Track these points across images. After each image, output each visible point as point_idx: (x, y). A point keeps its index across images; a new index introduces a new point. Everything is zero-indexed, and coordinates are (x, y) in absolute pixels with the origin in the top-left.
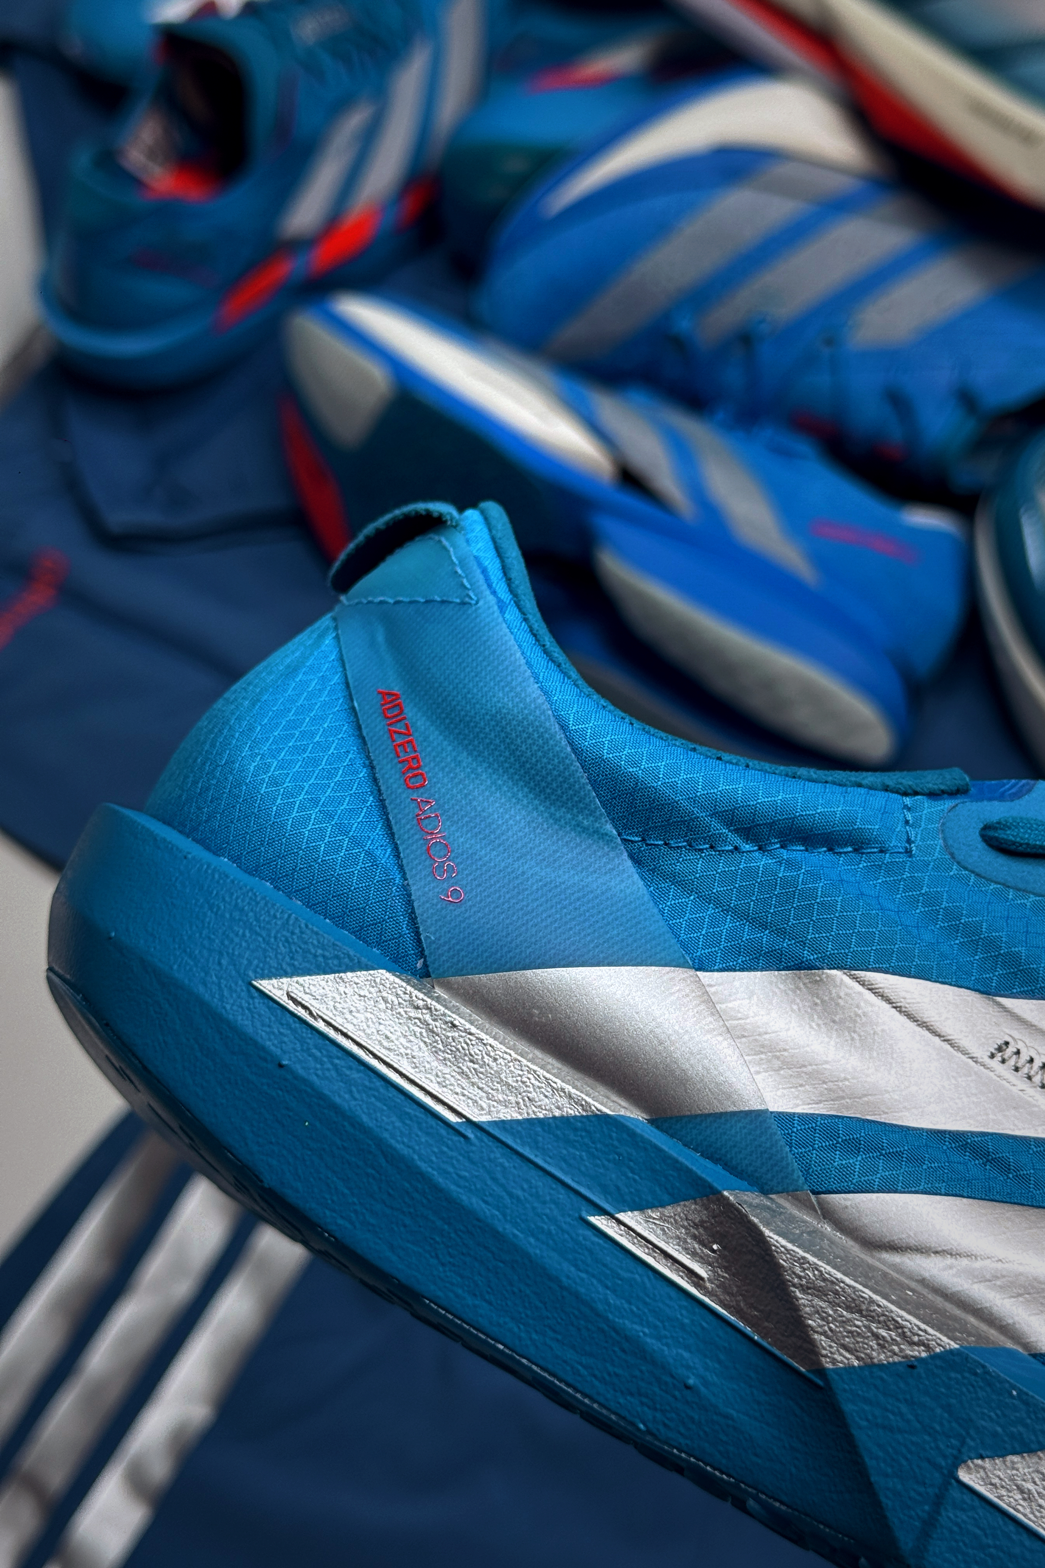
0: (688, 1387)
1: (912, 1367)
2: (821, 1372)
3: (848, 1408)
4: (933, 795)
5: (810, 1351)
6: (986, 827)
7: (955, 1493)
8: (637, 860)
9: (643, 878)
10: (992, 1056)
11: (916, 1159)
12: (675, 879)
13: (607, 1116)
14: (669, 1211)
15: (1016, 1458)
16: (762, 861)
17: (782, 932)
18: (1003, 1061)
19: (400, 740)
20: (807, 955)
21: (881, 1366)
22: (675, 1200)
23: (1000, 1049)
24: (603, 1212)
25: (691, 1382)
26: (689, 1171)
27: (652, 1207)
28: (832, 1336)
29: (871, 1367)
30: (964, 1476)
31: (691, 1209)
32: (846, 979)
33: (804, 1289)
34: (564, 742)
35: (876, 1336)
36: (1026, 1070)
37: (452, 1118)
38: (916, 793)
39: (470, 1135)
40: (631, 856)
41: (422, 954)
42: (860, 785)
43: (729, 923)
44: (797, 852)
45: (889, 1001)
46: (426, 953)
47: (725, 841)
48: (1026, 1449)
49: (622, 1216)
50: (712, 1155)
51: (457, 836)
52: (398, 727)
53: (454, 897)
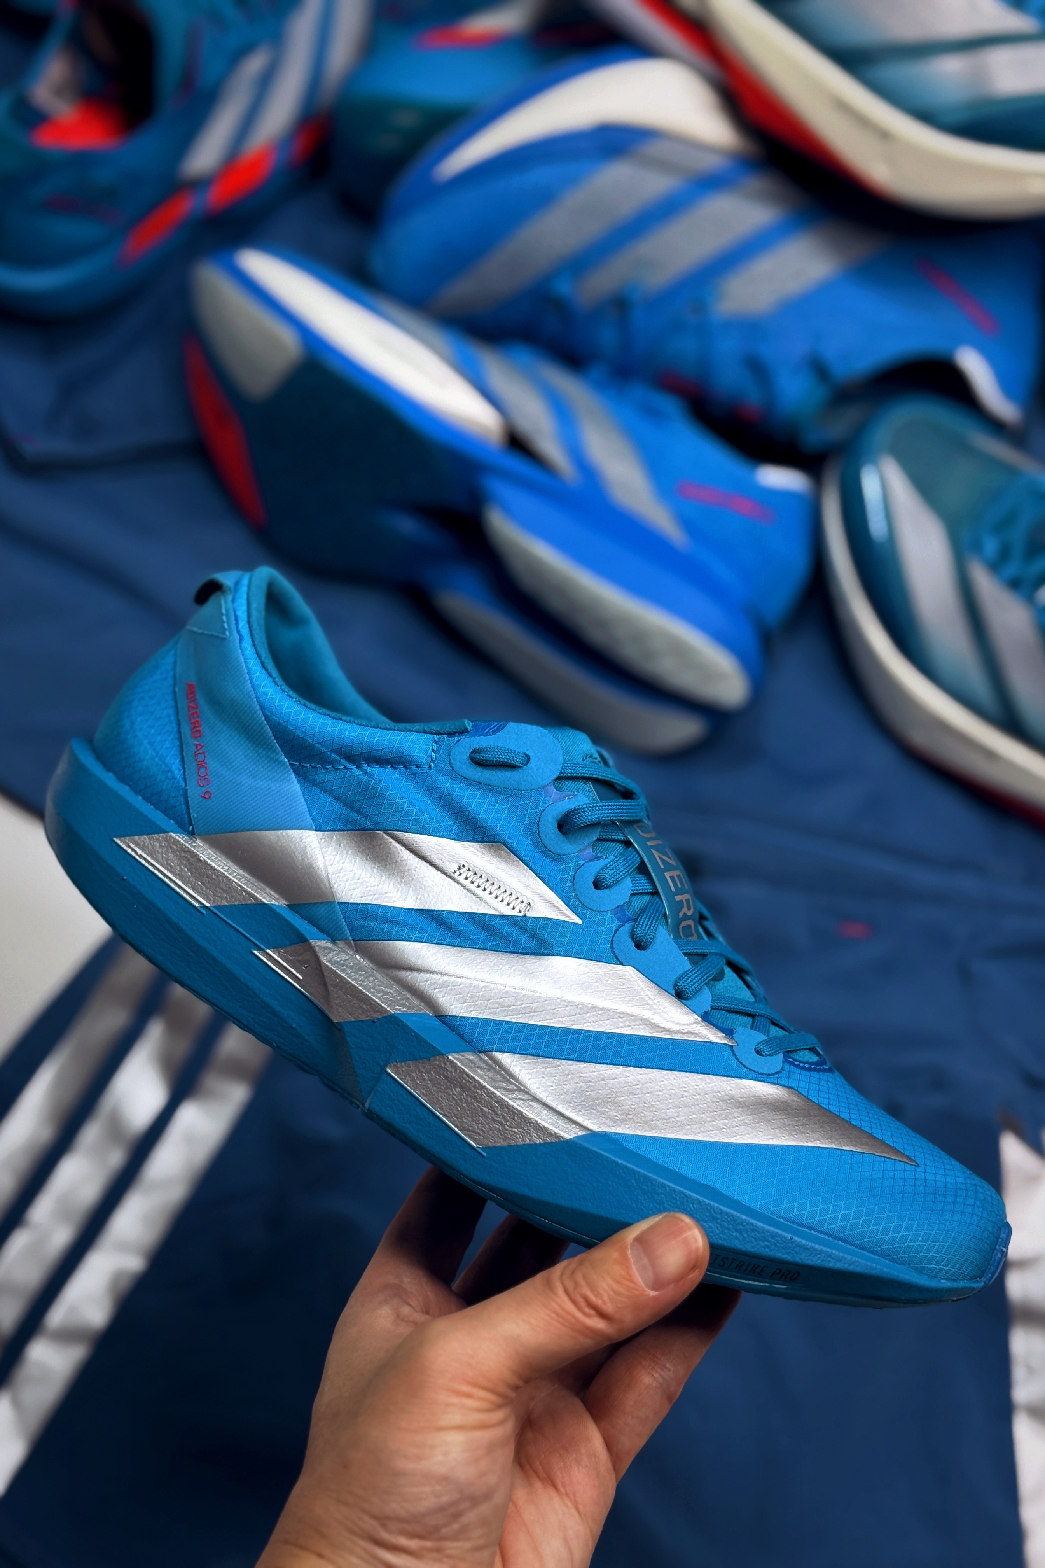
0: (294, 1029)
1: (374, 1022)
3: (348, 1040)
4: (450, 734)
6: (474, 752)
7: (384, 1077)
8: (297, 774)
9: (299, 782)
12: (314, 784)
13: (264, 904)
14: (289, 949)
15: (411, 1063)
16: (358, 773)
17: (358, 812)
18: (460, 875)
19: (193, 711)
20: (370, 825)
21: (362, 1021)
22: (291, 944)
23: (459, 869)
24: (260, 949)
26: (297, 931)
27: (282, 947)
28: (345, 1008)
29: (359, 1021)
30: (389, 1071)
31: (299, 948)
32: (385, 836)
33: (334, 987)
35: (362, 1008)
36: (471, 879)
37: (197, 905)
38: (441, 734)
39: (204, 912)
40: (294, 772)
41: (191, 824)
42: (412, 730)
43: (338, 806)
44: (374, 769)
45: (407, 846)
46: (193, 823)
47: (339, 763)
48: (415, 1059)
49: (268, 951)
50: (312, 922)
51: (212, 764)
52: (192, 704)
53: (207, 795)
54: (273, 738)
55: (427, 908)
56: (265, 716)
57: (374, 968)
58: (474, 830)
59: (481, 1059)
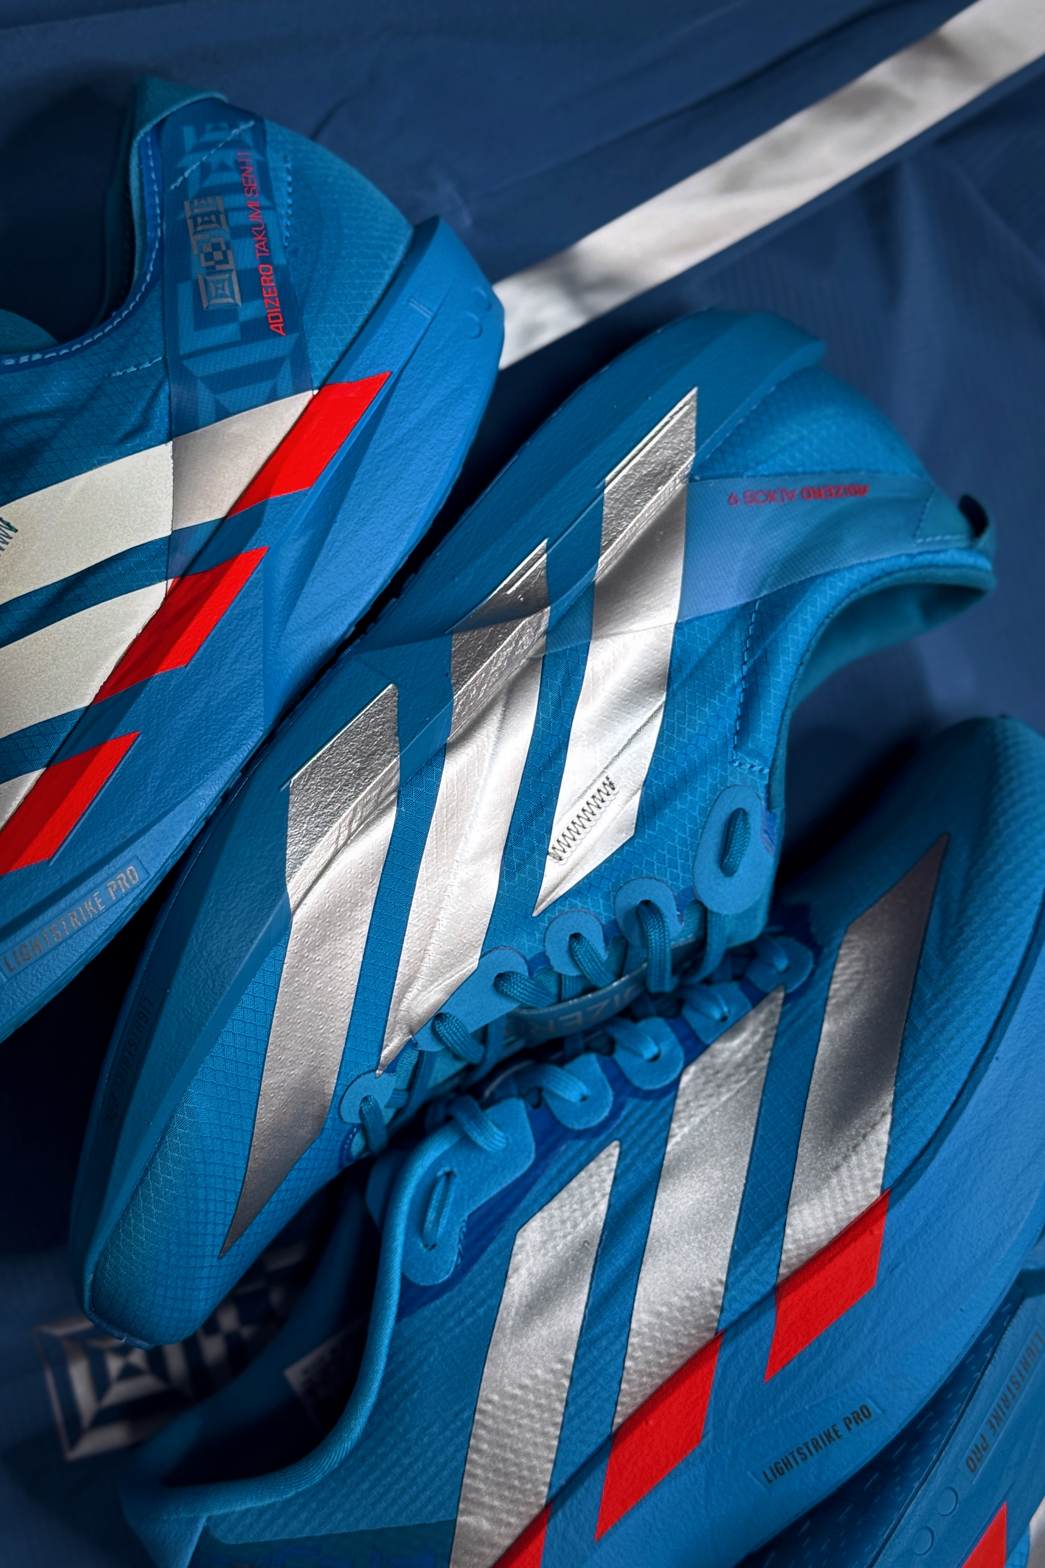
0: (454, 577)
1: (447, 675)
2: (452, 633)
3: (432, 642)
4: (768, 787)
5: (463, 630)
6: (746, 812)
7: (384, 681)
8: (745, 607)
9: (734, 609)
10: (608, 778)
11: (555, 715)
12: (730, 627)
13: (599, 558)
14: (544, 580)
15: (396, 713)
16: (736, 678)
17: (691, 675)
18: (604, 784)
19: (834, 491)
20: (675, 686)
21: (450, 661)
22: (548, 583)
23: (611, 784)
24: (549, 546)
25: (457, 579)
26: (563, 593)
27: (547, 572)
28: (467, 642)
29: (450, 657)
30: (390, 686)
31: (543, 593)
32: (660, 703)
33: (493, 631)
34: (818, 573)
35: (464, 662)
36: (598, 796)
37: (608, 479)
38: (770, 778)
39: (598, 487)
40: (748, 604)
41: (702, 479)
42: (778, 744)
43: (701, 650)
44: (739, 696)
45: (644, 725)
46: (703, 482)
47: (750, 657)
48: (400, 718)
49: (545, 556)
50: (572, 609)
51: (769, 510)
52: (842, 491)
53: (732, 499)
54: (789, 583)
55: (571, 743)
56: (817, 577)
57: (510, 677)
58: (653, 805)
59: (390, 794)
